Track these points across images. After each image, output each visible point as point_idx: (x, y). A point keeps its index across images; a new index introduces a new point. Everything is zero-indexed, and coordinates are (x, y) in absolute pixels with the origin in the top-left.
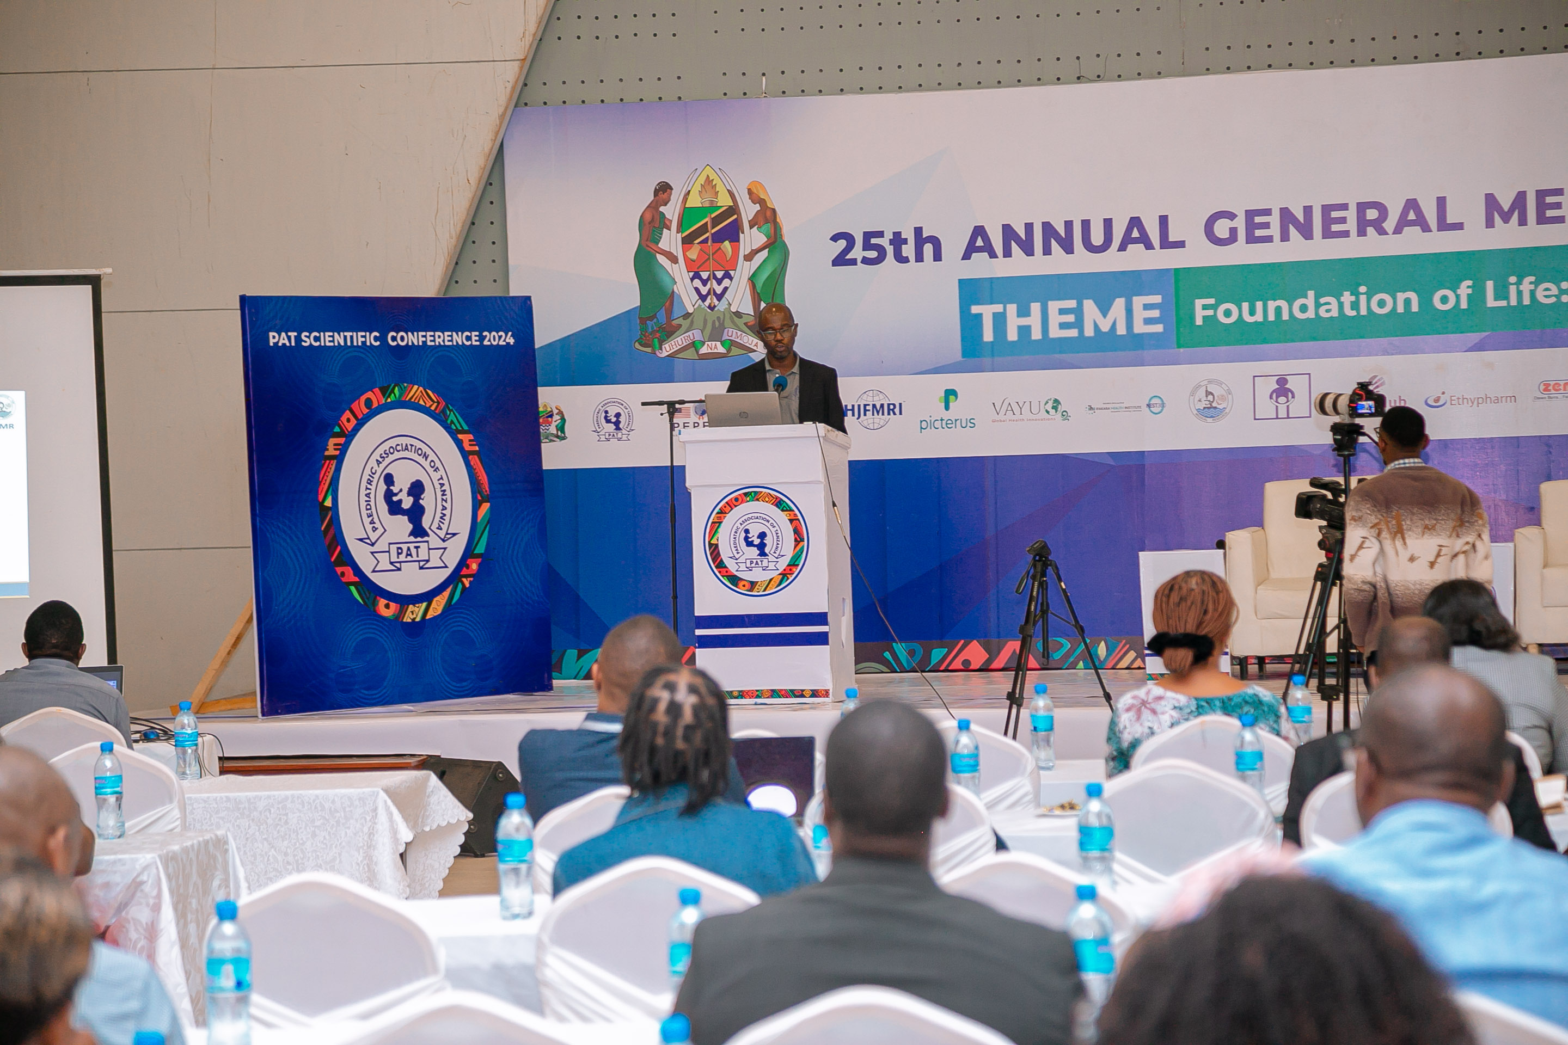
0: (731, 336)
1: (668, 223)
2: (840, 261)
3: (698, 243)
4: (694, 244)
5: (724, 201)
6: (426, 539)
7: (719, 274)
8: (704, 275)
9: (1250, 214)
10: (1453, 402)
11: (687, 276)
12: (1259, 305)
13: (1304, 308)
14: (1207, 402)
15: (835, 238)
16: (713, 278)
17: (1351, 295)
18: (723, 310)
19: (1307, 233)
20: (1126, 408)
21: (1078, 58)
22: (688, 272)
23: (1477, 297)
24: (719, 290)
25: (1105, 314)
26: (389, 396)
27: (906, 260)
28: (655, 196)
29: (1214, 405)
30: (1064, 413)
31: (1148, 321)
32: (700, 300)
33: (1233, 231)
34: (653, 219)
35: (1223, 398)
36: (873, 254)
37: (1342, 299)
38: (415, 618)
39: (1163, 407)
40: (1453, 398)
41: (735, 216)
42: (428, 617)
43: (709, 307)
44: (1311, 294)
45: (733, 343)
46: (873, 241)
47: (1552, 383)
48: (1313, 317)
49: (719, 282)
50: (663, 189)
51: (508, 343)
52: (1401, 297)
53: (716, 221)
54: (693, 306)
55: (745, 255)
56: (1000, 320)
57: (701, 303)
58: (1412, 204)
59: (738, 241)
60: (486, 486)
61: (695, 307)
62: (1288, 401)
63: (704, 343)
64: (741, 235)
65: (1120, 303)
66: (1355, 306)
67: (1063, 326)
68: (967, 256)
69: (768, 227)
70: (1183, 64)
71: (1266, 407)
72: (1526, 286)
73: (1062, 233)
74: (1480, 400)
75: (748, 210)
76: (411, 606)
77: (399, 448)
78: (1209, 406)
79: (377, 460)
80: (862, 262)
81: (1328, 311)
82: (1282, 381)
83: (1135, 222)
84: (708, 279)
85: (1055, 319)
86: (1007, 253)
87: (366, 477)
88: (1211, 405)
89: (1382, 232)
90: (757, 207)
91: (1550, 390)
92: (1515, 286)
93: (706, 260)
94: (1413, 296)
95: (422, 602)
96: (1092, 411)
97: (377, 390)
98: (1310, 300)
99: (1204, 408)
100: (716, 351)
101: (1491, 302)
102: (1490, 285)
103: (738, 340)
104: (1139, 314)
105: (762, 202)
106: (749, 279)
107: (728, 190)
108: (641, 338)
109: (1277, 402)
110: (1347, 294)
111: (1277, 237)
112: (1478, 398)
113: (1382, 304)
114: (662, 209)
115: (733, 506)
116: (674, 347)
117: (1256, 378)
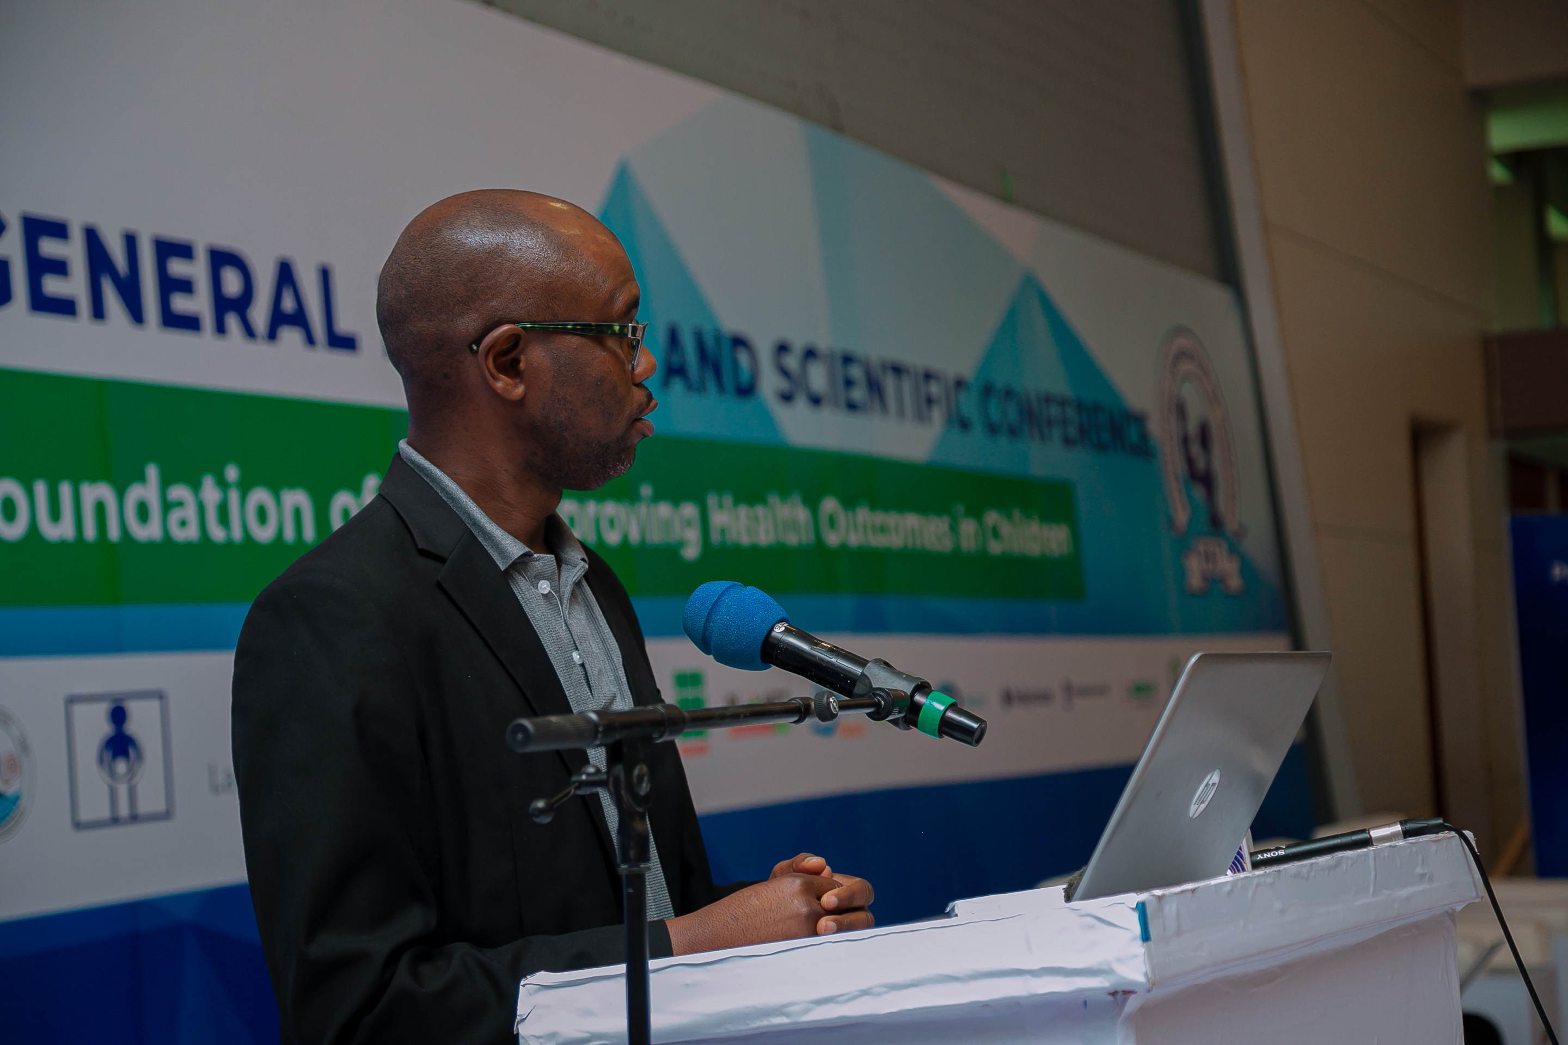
9: (31, 229)
12: (65, 491)
13: (143, 512)
17: (216, 487)
19: (133, 304)
35: (14, 767)
37: (203, 495)
44: (152, 472)
48: (159, 536)
52: (287, 500)
58: (287, 274)
62: (130, 771)
66: (223, 514)
71: (93, 789)
81: (182, 523)
82: (119, 714)
89: (249, 331)
94: (303, 500)
98: (152, 491)
109: (112, 772)
110: (209, 481)
111: (83, 304)
113: (262, 515)
117: (72, 704)
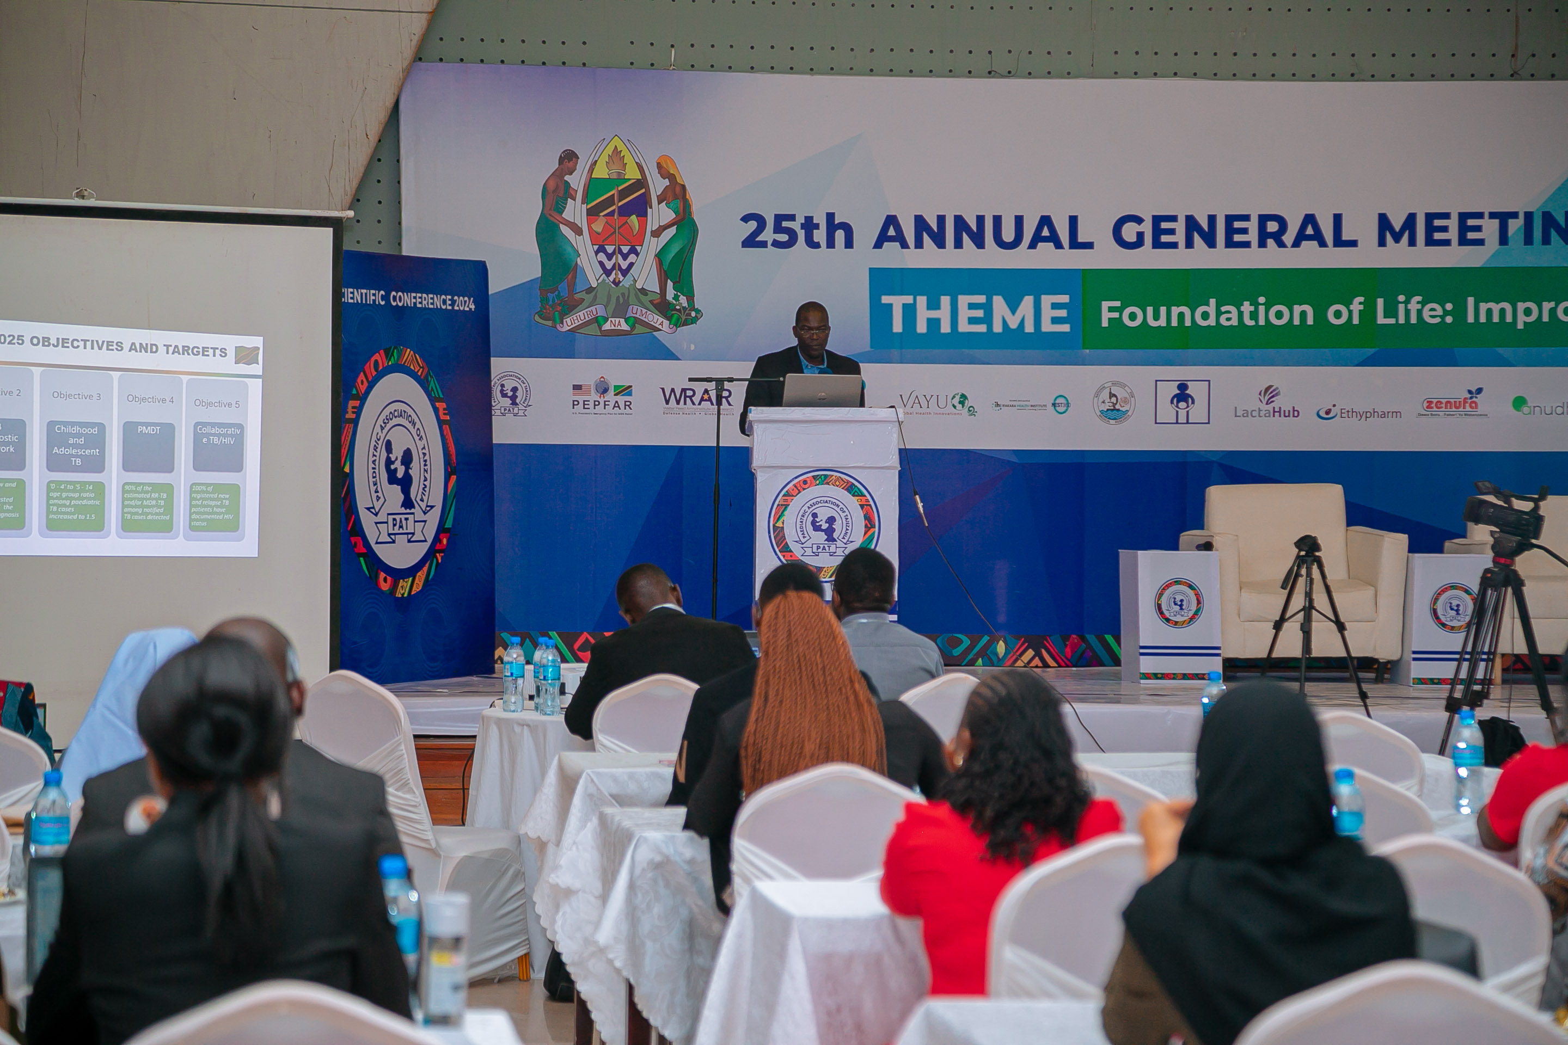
0: (636, 313)
1: (573, 193)
2: (751, 242)
3: (604, 216)
4: (599, 216)
5: (632, 174)
6: (413, 510)
7: (625, 249)
8: (610, 249)
9: (1157, 220)
10: (1343, 415)
11: (591, 249)
12: (1163, 310)
13: (1205, 316)
14: (1111, 404)
15: (746, 219)
16: (619, 253)
17: (1251, 305)
18: (628, 286)
19: (1210, 241)
20: (1032, 406)
21: (990, 52)
22: (593, 245)
23: (1368, 313)
24: (624, 265)
25: (1013, 312)
26: (390, 360)
27: (817, 246)
28: (559, 165)
29: (1117, 407)
30: (971, 409)
31: (1055, 320)
32: (604, 275)
33: (1140, 235)
34: (557, 187)
35: (1126, 401)
36: (784, 238)
37: (1242, 308)
38: (403, 594)
39: (1068, 406)
40: (1343, 411)
41: (643, 191)
42: (413, 593)
43: (614, 282)
44: (1213, 302)
45: (638, 321)
46: (785, 224)
47: (1435, 401)
48: (1214, 324)
49: (625, 257)
50: (569, 158)
51: (471, 309)
52: (1297, 309)
53: (623, 194)
54: (597, 280)
55: (652, 231)
56: (910, 312)
57: (606, 278)
58: (1310, 219)
59: (646, 215)
60: (454, 458)
61: (599, 282)
62: (1188, 407)
63: (606, 320)
64: (649, 210)
65: (1028, 301)
66: (1254, 315)
67: (972, 321)
68: (878, 245)
69: (678, 203)
70: (1092, 65)
71: (1167, 411)
72: (1414, 306)
73: (974, 227)
74: (1368, 415)
75: (657, 185)
76: (401, 581)
77: (396, 414)
78: (1112, 408)
79: (381, 426)
80: (773, 245)
81: (1228, 319)
82: (1183, 387)
83: (1046, 221)
84: (614, 253)
85: (964, 314)
86: (919, 244)
87: (373, 443)
88: (1114, 407)
89: (1281, 244)
90: (667, 182)
91: (1432, 408)
92: (1403, 305)
93: (612, 234)
94: (1308, 309)
95: (409, 577)
96: (998, 408)
97: (382, 352)
98: (1211, 308)
99: (1108, 410)
100: (619, 328)
101: (1381, 320)
102: (1380, 302)
103: (643, 318)
104: (1047, 313)
105: (672, 178)
106: (656, 256)
107: (637, 163)
108: (541, 311)
109: (1177, 407)
110: (1247, 303)
111: (1182, 244)
112: (1366, 412)
113: (1279, 315)
114: (567, 178)
115: (801, 490)
116: (576, 321)
117: (1158, 382)
